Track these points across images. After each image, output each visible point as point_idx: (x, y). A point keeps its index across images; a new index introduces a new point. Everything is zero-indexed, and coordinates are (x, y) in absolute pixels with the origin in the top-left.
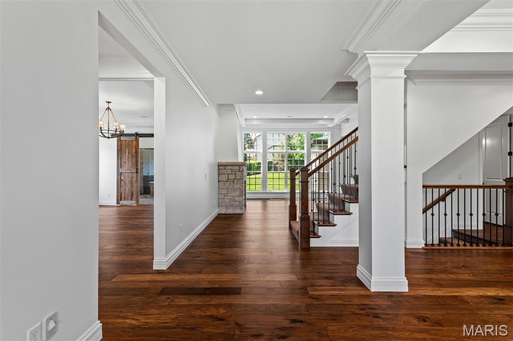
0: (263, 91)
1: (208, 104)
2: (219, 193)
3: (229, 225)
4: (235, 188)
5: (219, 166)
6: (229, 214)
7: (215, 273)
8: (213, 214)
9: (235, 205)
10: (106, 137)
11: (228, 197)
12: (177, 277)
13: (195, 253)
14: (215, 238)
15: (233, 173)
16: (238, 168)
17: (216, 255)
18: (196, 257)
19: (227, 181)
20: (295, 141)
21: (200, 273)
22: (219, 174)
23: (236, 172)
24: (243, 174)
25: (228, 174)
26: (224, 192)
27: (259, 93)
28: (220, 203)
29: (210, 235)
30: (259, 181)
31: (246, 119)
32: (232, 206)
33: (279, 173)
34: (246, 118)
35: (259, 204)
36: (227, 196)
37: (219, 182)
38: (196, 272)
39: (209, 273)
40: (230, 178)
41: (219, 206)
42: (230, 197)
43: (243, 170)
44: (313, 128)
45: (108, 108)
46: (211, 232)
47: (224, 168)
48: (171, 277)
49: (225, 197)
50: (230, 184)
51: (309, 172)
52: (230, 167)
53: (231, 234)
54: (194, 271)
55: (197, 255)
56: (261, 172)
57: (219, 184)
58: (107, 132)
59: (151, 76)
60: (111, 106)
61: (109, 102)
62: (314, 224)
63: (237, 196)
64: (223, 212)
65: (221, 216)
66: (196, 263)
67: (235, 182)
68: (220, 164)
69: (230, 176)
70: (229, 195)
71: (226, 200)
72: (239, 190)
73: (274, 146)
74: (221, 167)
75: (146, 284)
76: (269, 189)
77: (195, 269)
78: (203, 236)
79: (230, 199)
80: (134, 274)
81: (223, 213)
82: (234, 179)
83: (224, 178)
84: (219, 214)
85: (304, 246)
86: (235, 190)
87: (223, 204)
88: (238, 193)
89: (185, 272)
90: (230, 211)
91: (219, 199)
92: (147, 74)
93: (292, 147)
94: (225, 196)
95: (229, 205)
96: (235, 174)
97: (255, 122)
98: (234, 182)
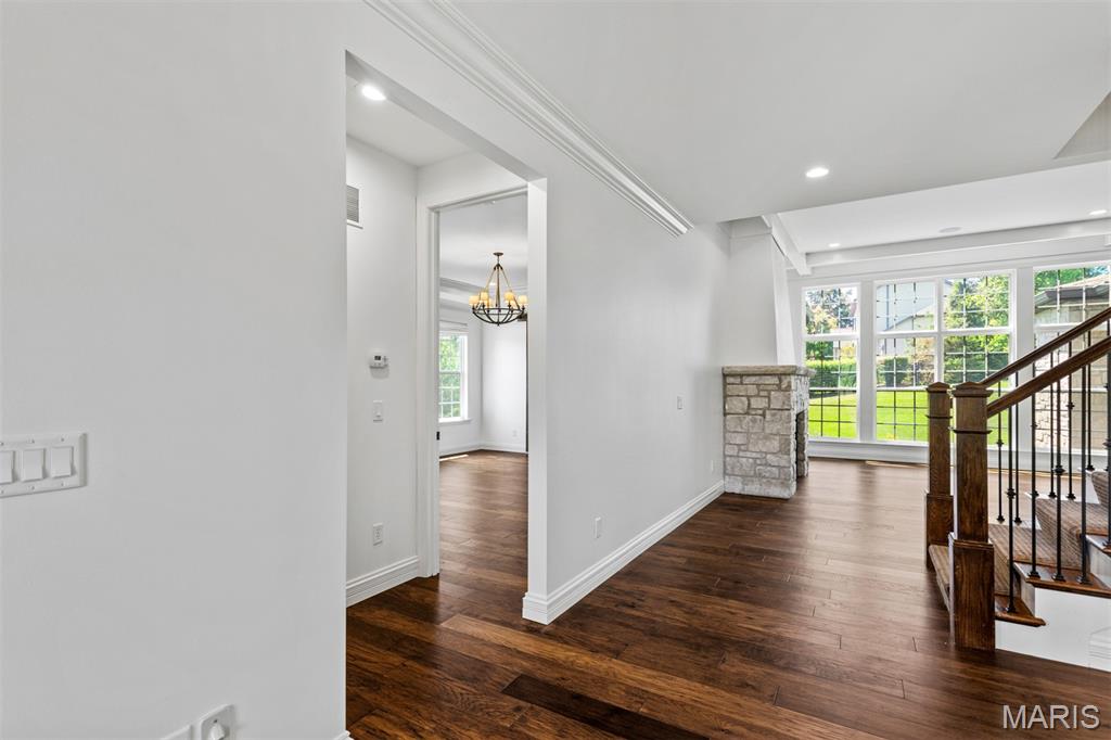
0: (827, 167)
1: (684, 229)
2: (726, 443)
3: (741, 527)
4: (768, 431)
5: (725, 376)
6: (752, 497)
7: (653, 666)
8: (705, 494)
9: (767, 475)
10: (493, 322)
11: (749, 454)
12: (561, 653)
13: (628, 594)
14: (690, 561)
15: (762, 393)
16: (775, 380)
17: (674, 610)
18: (625, 604)
19: (747, 413)
20: (982, 298)
21: (617, 654)
22: (725, 396)
23: (769, 391)
24: (789, 398)
25: (749, 397)
26: (739, 439)
27: (818, 173)
28: (729, 467)
29: (684, 547)
30: (851, 414)
31: (807, 254)
32: (760, 476)
33: (915, 391)
34: (809, 250)
35: (851, 474)
36: (747, 450)
37: (725, 414)
38: (609, 650)
39: (639, 662)
40: (754, 405)
41: (725, 473)
42: (754, 455)
43: (789, 386)
44: (1042, 254)
45: (498, 265)
46: (691, 542)
47: (738, 380)
48: (549, 648)
49: (741, 454)
50: (754, 421)
51: (990, 400)
52: (753, 379)
53: (737, 554)
54: (607, 644)
55: (629, 600)
56: (857, 387)
57: (724, 421)
58: (496, 312)
59: (519, 181)
60: (503, 261)
61: (498, 254)
62: (1015, 574)
63: (774, 453)
64: (737, 488)
65: (731, 500)
66: (621, 624)
67: (768, 417)
68: (727, 371)
69: (752, 400)
70: (751, 448)
71: (744, 460)
72: (777, 438)
73: (912, 318)
74: (730, 380)
75: (493, 652)
76: (884, 436)
77: (611, 640)
78: (664, 547)
79: (755, 459)
80: (486, 619)
81: (737, 491)
82: (764, 410)
83: (737, 405)
84: (725, 494)
85: (970, 640)
86: (766, 438)
87: (736, 469)
88: (775, 444)
89: (583, 644)
90: (754, 489)
91: (725, 456)
92: (512, 181)
93: (974, 319)
94: (740, 450)
95: (752, 473)
96: (769, 397)
97: (837, 259)
98: (764, 415)
